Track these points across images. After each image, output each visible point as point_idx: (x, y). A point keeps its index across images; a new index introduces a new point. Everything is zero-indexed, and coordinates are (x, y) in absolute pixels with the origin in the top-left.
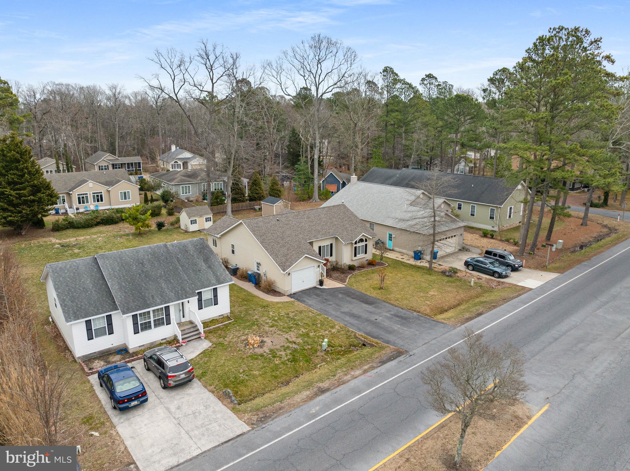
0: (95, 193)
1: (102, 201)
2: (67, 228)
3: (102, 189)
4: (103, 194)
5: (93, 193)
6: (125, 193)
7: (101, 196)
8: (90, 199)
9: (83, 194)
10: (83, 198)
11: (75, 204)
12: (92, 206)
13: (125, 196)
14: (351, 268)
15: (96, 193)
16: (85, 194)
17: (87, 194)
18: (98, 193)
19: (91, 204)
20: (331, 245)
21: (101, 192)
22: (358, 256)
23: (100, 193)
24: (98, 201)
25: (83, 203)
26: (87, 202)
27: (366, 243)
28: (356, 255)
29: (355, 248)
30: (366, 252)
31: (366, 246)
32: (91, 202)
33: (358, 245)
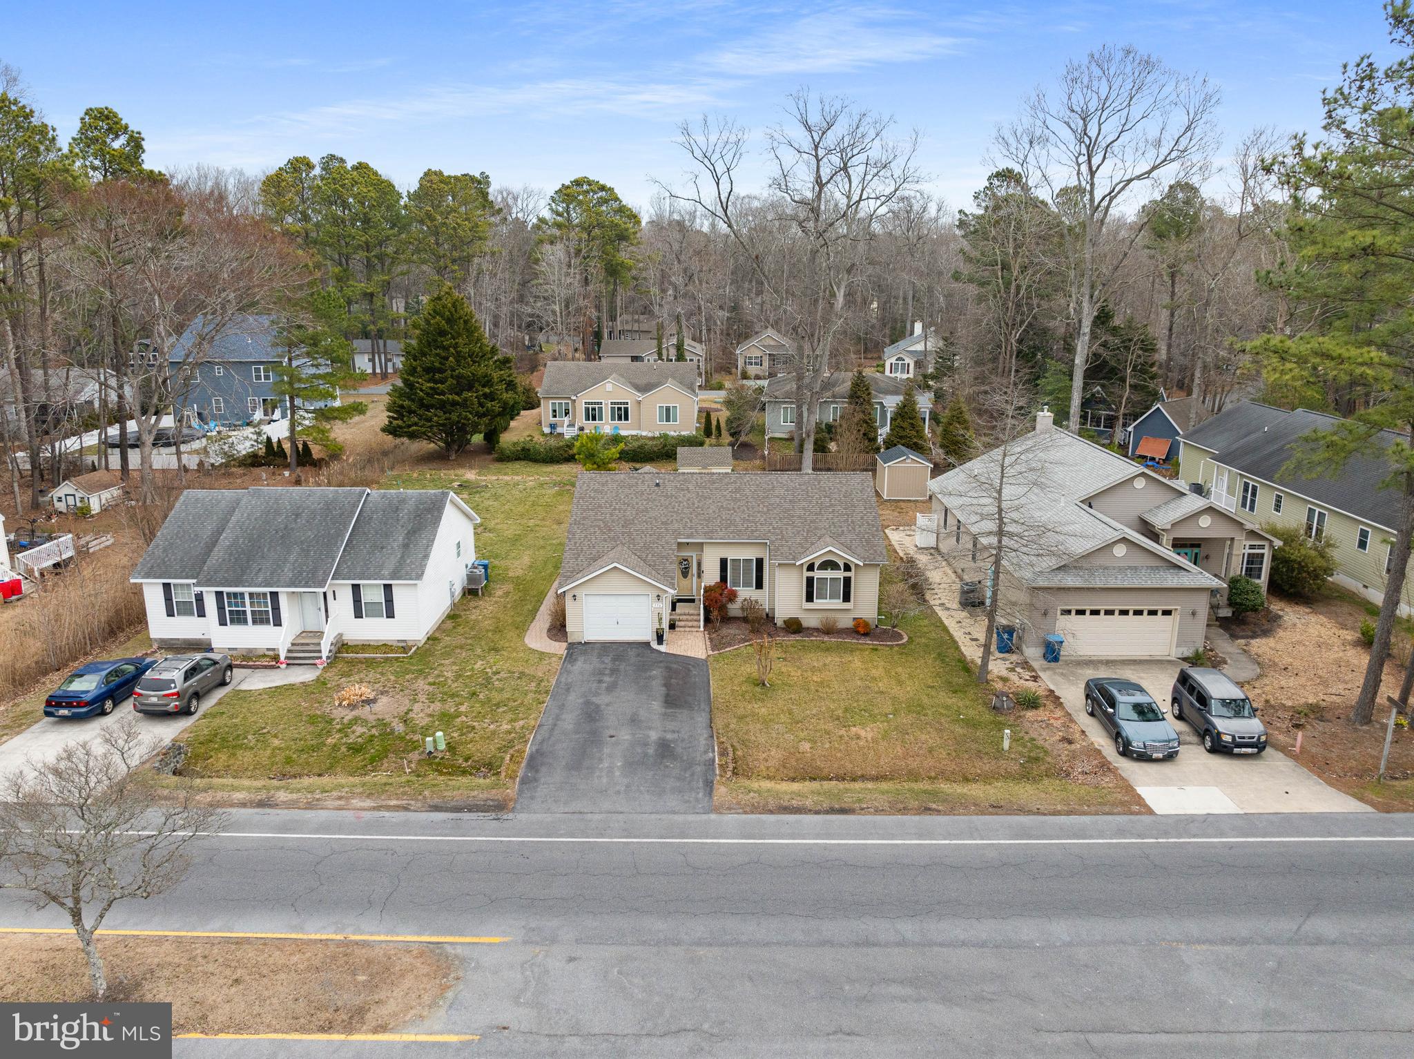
0: (615, 403)
1: (626, 419)
2: (518, 459)
3: (628, 396)
4: (629, 406)
5: (612, 403)
6: (668, 409)
7: (626, 410)
8: (607, 413)
9: (595, 403)
10: (594, 409)
11: (581, 420)
12: (607, 427)
13: (668, 414)
14: (794, 626)
15: (618, 403)
16: (598, 403)
17: (601, 403)
18: (621, 403)
19: (607, 423)
20: (760, 562)
21: (627, 403)
22: (818, 603)
23: (624, 403)
24: (620, 419)
25: (594, 419)
26: (601, 419)
27: (847, 574)
28: (810, 598)
29: (810, 581)
30: (847, 598)
31: (847, 581)
32: (607, 421)
33: (817, 574)
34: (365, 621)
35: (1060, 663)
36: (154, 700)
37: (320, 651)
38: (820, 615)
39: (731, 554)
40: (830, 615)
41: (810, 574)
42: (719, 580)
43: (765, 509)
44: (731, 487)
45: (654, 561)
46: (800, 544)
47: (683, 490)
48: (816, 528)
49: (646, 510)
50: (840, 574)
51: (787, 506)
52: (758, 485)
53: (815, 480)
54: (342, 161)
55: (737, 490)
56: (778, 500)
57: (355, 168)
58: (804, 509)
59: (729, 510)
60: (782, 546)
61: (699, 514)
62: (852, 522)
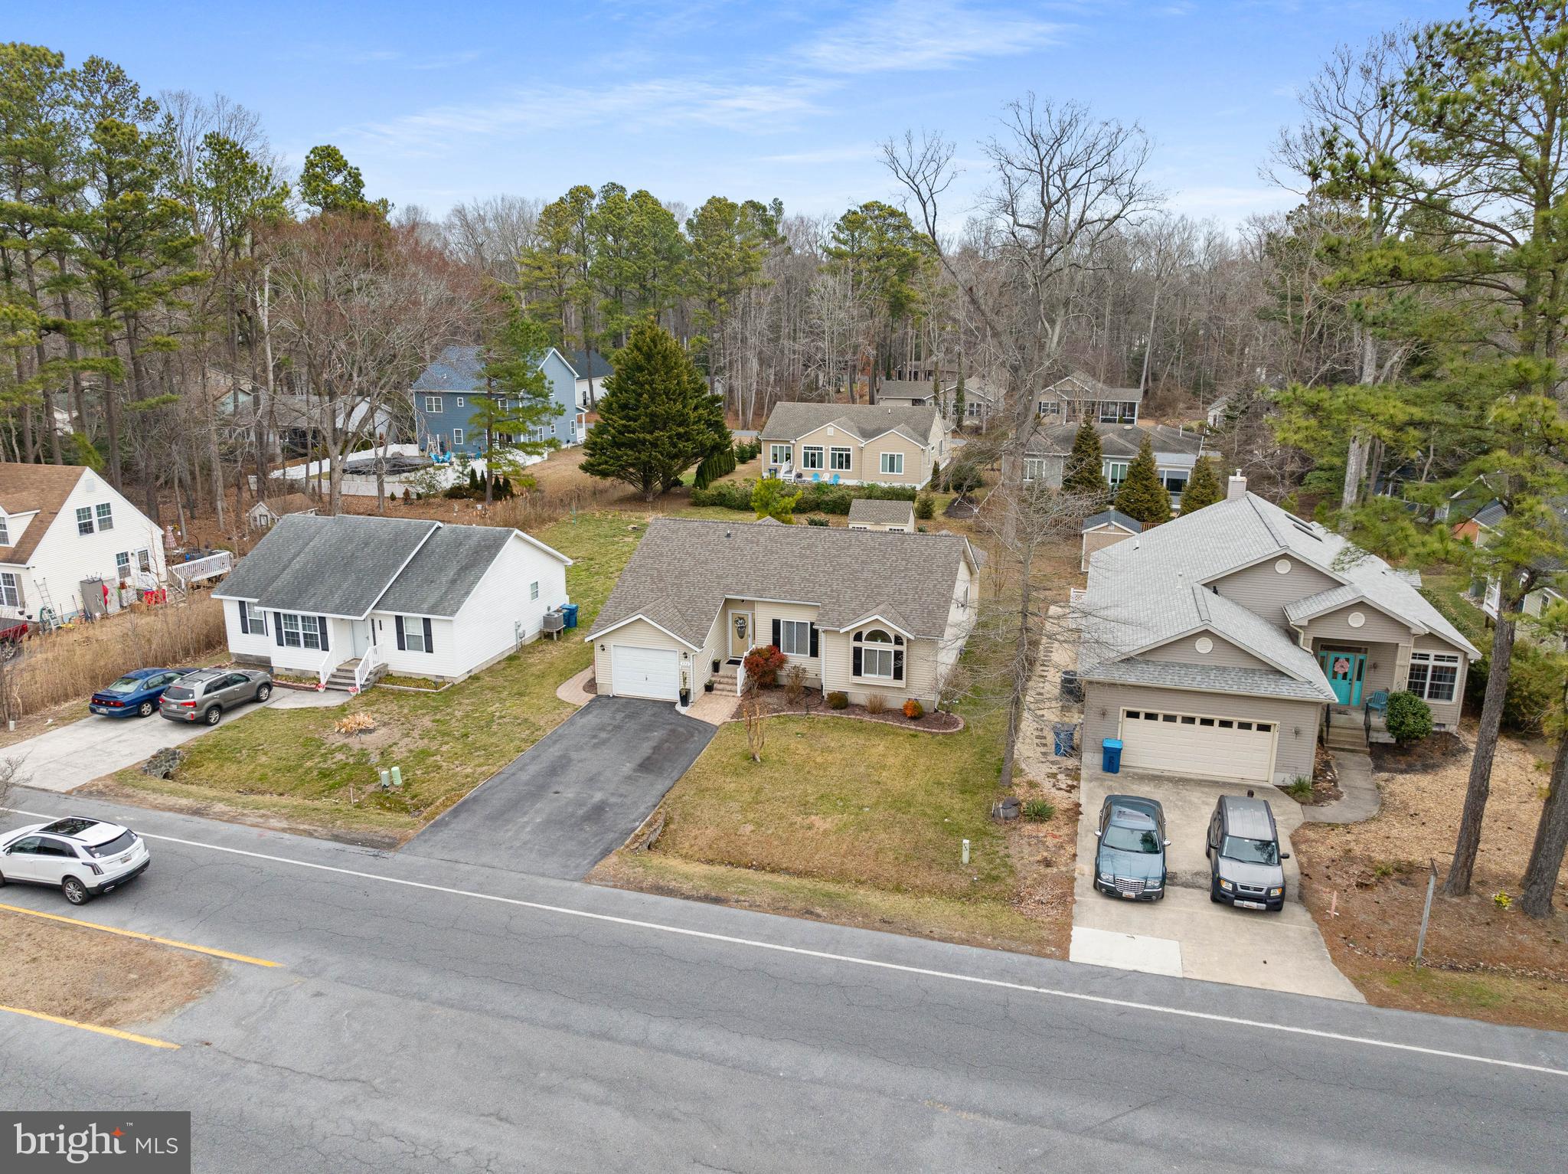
0: (836, 449)
1: (848, 467)
3: (851, 442)
4: (851, 453)
5: (833, 449)
6: (892, 458)
7: (848, 456)
8: (827, 459)
9: (815, 449)
10: (813, 455)
11: (799, 465)
12: (826, 474)
13: (892, 463)
14: (840, 702)
15: (839, 449)
16: (818, 449)
17: (821, 449)
18: (842, 450)
19: (827, 471)
20: (814, 628)
21: (849, 450)
22: (867, 678)
23: (846, 450)
24: (841, 466)
25: (813, 465)
26: (820, 466)
27: (899, 648)
28: (857, 671)
29: (857, 652)
30: (898, 675)
31: (898, 655)
32: (827, 467)
33: (865, 645)
34: (407, 653)
35: (1118, 775)
36: (174, 707)
37: (354, 679)
38: (867, 692)
39: (785, 616)
40: (877, 692)
41: (857, 644)
42: (771, 643)
43: (831, 569)
44: (805, 543)
45: (693, 616)
46: (853, 610)
47: (752, 542)
48: (879, 594)
49: (706, 562)
50: (891, 647)
51: (856, 567)
52: (834, 542)
53: (899, 539)
54: (623, 189)
55: (810, 547)
56: (848, 560)
57: (635, 197)
58: (874, 572)
59: (792, 567)
60: (832, 611)
61: (759, 570)
62: (922, 590)
